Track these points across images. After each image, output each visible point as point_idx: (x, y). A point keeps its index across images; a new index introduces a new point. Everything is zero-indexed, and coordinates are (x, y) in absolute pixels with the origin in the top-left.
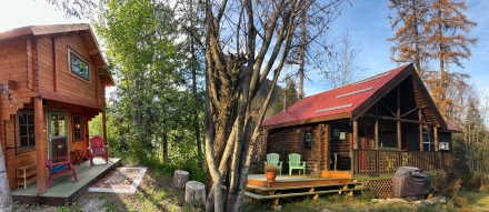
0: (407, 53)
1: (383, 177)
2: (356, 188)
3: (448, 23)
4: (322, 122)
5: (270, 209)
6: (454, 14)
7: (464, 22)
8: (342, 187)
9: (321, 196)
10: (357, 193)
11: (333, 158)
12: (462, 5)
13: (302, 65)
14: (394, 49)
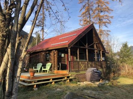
0: (86, 22)
1: (81, 72)
2: (70, 78)
3: (102, 10)
4: (54, 50)
5: (32, 90)
6: (104, 7)
7: (108, 10)
8: (64, 78)
9: (55, 82)
10: (71, 80)
11: (59, 65)
12: (107, 3)
13: (43, 27)
14: (81, 21)
